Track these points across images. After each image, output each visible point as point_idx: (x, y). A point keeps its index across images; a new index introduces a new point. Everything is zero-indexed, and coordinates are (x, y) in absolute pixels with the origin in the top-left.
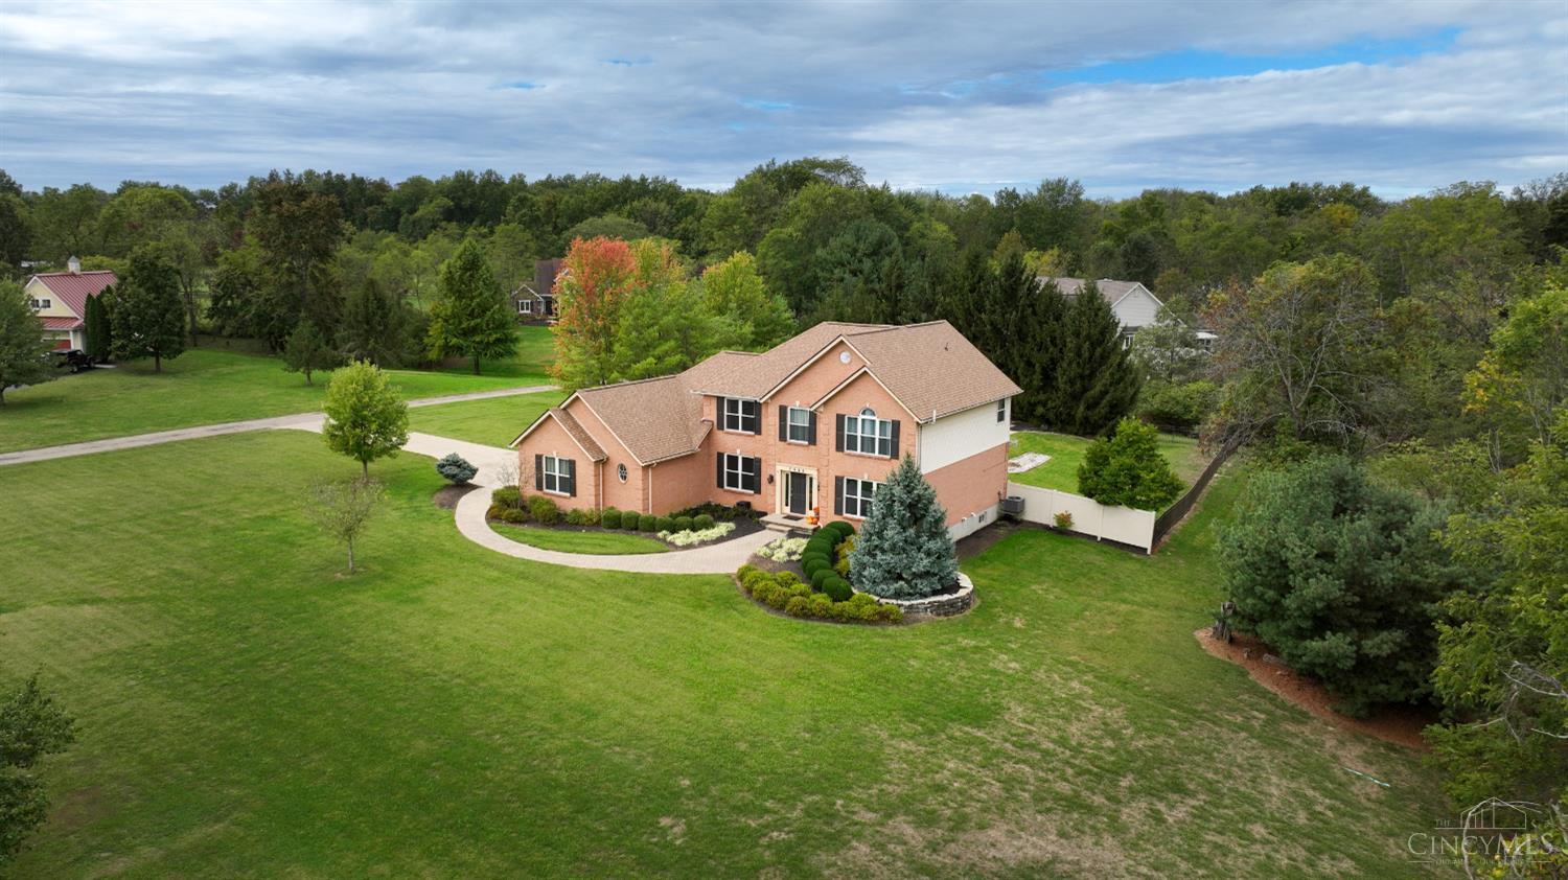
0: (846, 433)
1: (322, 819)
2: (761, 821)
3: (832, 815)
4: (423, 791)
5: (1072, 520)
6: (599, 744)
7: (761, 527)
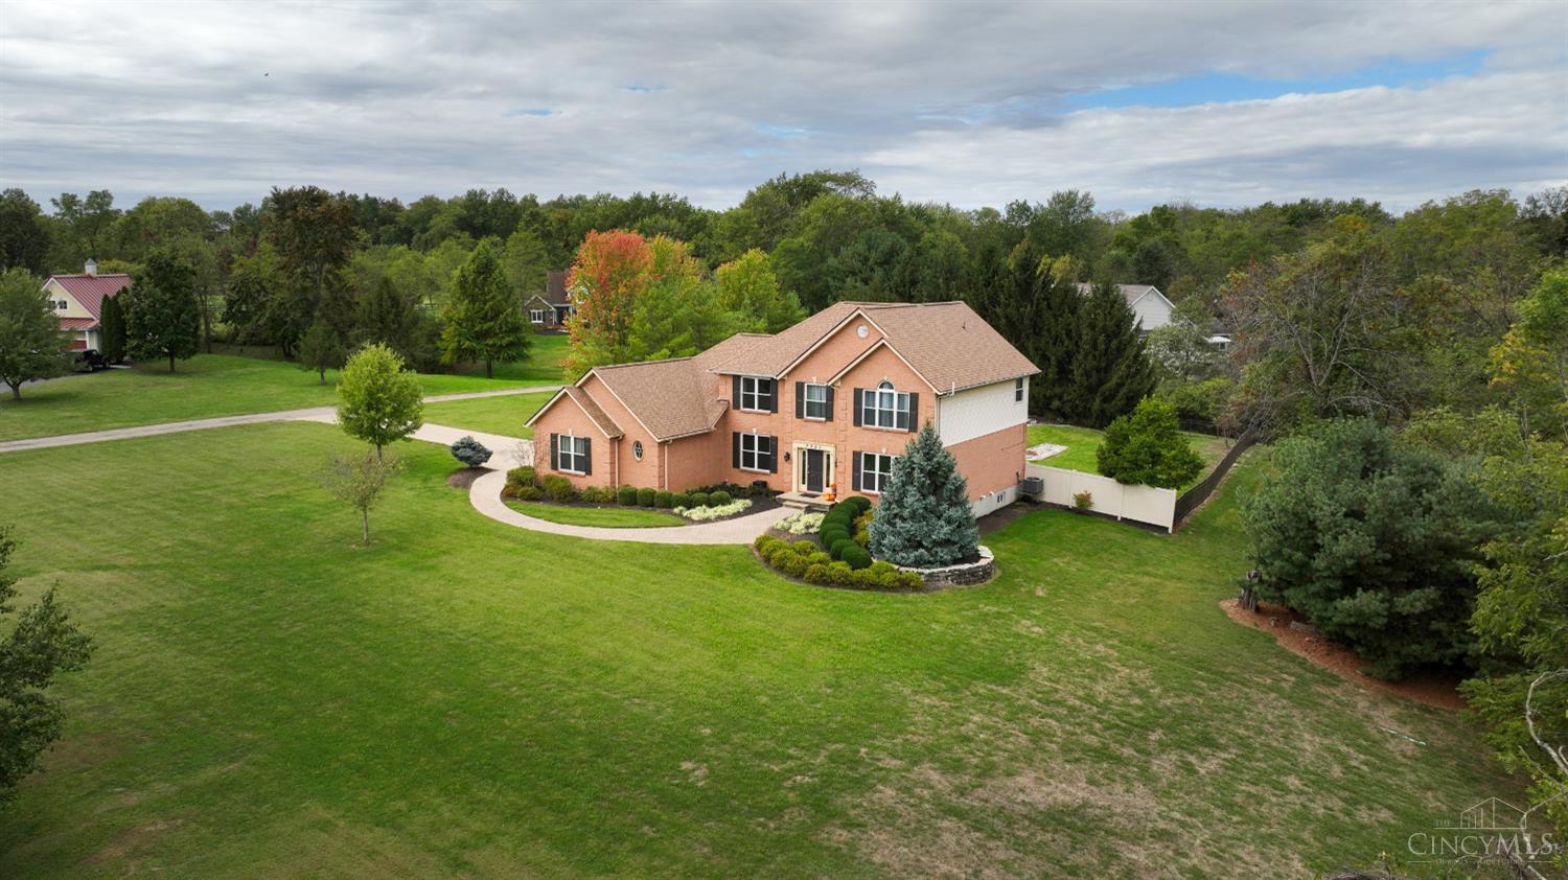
0: (864, 407)
1: (338, 760)
2: (784, 766)
3: (856, 762)
4: (441, 736)
5: (1092, 500)
6: (618, 696)
7: (778, 504)
